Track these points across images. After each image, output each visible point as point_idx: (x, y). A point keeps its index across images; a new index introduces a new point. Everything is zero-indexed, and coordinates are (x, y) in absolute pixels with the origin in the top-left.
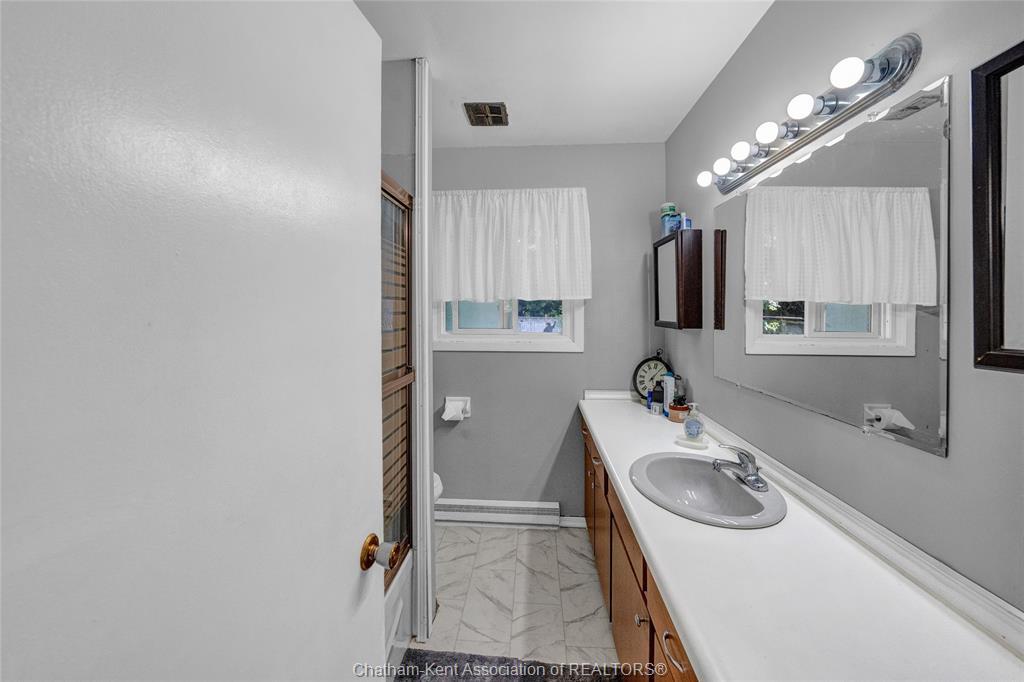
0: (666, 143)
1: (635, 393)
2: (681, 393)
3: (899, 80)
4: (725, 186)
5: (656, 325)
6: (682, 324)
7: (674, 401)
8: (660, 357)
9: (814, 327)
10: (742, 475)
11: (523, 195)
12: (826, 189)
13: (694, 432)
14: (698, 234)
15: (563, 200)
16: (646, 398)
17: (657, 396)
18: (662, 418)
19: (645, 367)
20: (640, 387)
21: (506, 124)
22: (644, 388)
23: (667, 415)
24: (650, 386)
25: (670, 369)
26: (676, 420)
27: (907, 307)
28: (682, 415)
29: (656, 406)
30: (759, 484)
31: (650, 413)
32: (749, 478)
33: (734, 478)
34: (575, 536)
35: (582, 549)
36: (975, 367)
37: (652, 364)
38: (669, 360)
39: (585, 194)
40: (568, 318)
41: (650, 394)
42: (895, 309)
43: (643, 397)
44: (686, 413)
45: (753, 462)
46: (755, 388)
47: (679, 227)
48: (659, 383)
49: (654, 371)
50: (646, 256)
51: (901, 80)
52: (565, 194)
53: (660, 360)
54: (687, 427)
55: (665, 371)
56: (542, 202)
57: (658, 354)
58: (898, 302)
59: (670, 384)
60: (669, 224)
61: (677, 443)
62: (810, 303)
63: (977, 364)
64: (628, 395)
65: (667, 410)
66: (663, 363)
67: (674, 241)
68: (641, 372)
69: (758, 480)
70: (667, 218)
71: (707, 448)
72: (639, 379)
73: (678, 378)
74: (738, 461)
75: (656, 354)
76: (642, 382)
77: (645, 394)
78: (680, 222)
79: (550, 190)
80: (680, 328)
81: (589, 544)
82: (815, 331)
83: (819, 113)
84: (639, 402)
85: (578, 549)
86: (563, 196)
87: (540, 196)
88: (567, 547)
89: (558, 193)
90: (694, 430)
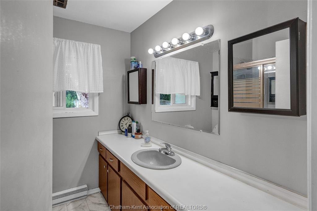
0: (131, 33)
1: (120, 131)
2: (138, 128)
3: (209, 36)
4: (157, 55)
5: (128, 103)
6: (141, 102)
7: (137, 131)
8: (128, 115)
9: (173, 102)
10: (167, 152)
11: (71, 43)
12: (177, 59)
13: (147, 141)
14: (145, 70)
15: (91, 49)
16: (124, 132)
17: (129, 130)
18: (132, 138)
19: (123, 120)
20: (121, 128)
21: (65, 7)
22: (123, 128)
23: (134, 137)
24: (125, 127)
25: (133, 120)
26: (137, 138)
27: (194, 96)
28: (140, 136)
29: (129, 134)
30: (173, 153)
31: (127, 137)
32: (169, 152)
33: (164, 153)
34: (95, 197)
35: (99, 201)
36: (229, 112)
37: (126, 118)
38: (132, 116)
39: (100, 48)
40: (91, 101)
41: (126, 130)
42: (191, 96)
43: (123, 132)
44: (141, 135)
45: (170, 147)
46: (167, 123)
47: (138, 66)
48: (130, 125)
49: (126, 121)
50: (123, 76)
51: (209, 37)
52: (92, 46)
53: (129, 116)
54: (145, 140)
55: (131, 120)
56: (80, 48)
57: (128, 114)
58: (192, 95)
59: (134, 125)
60: (134, 65)
61: (141, 146)
62: (172, 94)
63: (229, 111)
64: (116, 132)
65: (134, 135)
66: (130, 117)
67: (138, 71)
68: (122, 122)
69: (172, 152)
70: (133, 62)
71: (151, 146)
72: (121, 125)
73: (137, 123)
74: (166, 148)
75: (127, 115)
76: (122, 126)
77: (124, 130)
78: (138, 65)
79: (84, 44)
80: (140, 104)
81: (102, 198)
82: (173, 104)
83: (189, 40)
84: (121, 134)
85: (98, 202)
86: (90, 46)
87: (80, 45)
88: (93, 203)
89: (88, 45)
90: (148, 140)
